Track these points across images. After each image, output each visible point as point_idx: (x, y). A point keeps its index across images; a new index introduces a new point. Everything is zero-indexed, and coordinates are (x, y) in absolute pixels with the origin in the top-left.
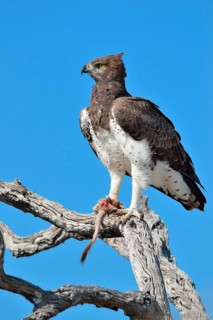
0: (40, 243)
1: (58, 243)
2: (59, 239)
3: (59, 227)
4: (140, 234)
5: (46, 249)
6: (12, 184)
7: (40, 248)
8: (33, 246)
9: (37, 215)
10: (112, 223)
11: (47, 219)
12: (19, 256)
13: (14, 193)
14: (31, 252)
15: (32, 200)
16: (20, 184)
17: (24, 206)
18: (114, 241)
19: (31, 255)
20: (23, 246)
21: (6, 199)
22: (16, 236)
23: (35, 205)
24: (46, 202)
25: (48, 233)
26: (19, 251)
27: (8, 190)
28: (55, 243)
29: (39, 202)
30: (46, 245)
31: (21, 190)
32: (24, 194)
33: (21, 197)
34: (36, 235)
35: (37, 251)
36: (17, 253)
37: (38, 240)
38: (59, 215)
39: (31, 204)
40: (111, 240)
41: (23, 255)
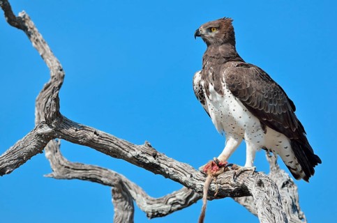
0: (173, 204)
1: (191, 203)
2: (191, 199)
3: (189, 187)
4: (268, 192)
5: (179, 209)
6: (142, 146)
7: (174, 208)
8: (166, 207)
9: (167, 176)
10: (241, 183)
11: (177, 180)
12: (153, 216)
13: (145, 156)
14: (164, 213)
15: (162, 161)
16: (150, 146)
17: (154, 168)
18: (246, 200)
19: (164, 215)
20: (157, 207)
21: (137, 161)
22: (149, 197)
23: (165, 167)
24: (176, 163)
25: (181, 194)
26: (153, 212)
27: (139, 153)
28: (187, 203)
29: (169, 163)
30: (179, 206)
31: (151, 152)
32: (155, 156)
33: (151, 159)
34: (169, 195)
35: (171, 212)
36: (150, 214)
37: (171, 200)
38: (189, 176)
39: (162, 165)
40: (242, 199)
41: (156, 216)
